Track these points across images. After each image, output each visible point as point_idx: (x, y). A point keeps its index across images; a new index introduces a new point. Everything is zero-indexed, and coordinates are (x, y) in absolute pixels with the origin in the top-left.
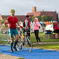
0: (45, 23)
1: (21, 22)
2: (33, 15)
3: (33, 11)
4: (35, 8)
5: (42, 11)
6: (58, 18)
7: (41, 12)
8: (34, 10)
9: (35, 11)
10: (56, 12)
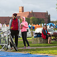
0: (34, 26)
1: (5, 24)
2: (20, 16)
3: (20, 11)
4: (23, 8)
5: (31, 12)
6: (50, 20)
8: (21, 10)
9: (23, 11)
10: (48, 13)
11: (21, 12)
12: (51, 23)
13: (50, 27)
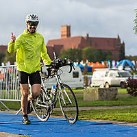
0: (92, 66)
2: (62, 46)
3: (62, 36)
4: (69, 28)
6: (124, 54)
7: (83, 38)
8: (66, 33)
9: (69, 35)
10: (120, 40)
11: (66, 37)
12: (127, 61)
13: (124, 67)
